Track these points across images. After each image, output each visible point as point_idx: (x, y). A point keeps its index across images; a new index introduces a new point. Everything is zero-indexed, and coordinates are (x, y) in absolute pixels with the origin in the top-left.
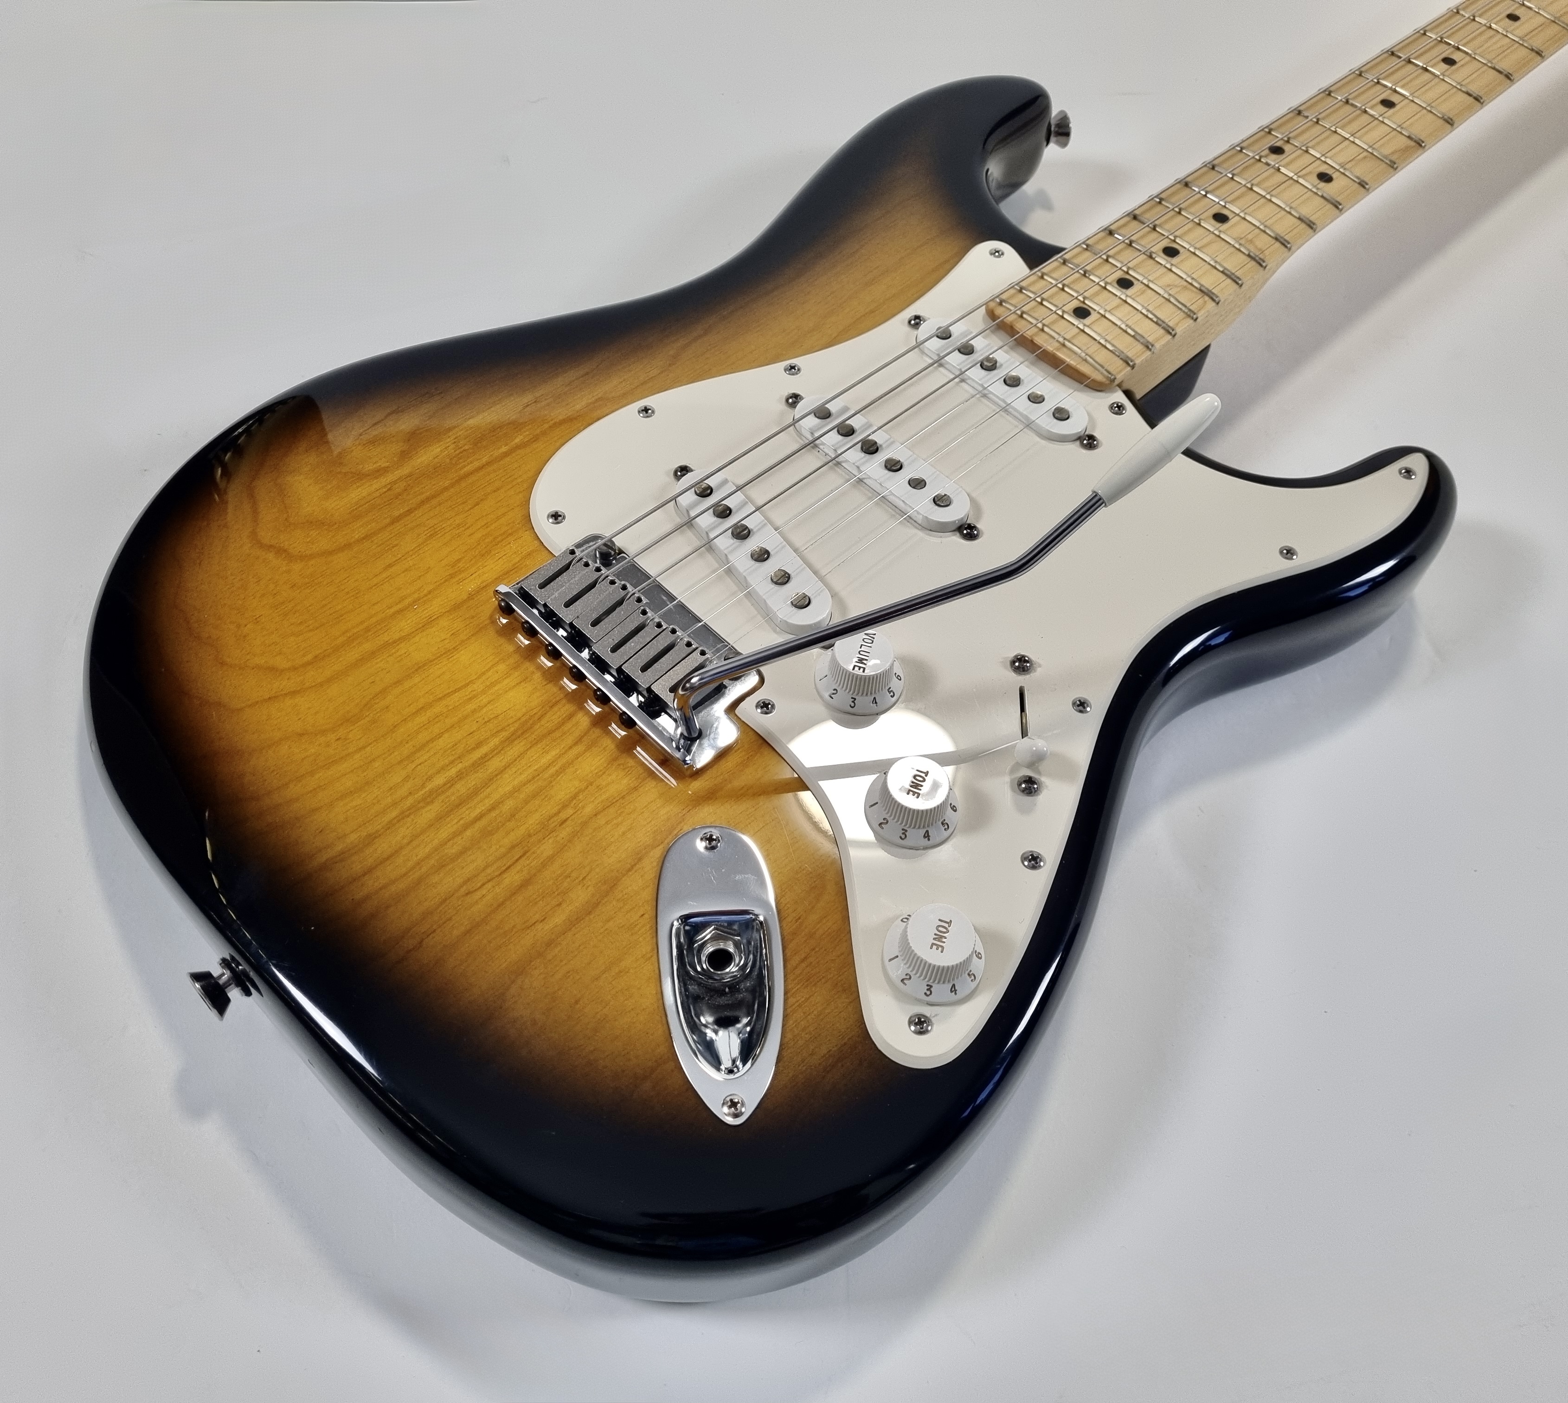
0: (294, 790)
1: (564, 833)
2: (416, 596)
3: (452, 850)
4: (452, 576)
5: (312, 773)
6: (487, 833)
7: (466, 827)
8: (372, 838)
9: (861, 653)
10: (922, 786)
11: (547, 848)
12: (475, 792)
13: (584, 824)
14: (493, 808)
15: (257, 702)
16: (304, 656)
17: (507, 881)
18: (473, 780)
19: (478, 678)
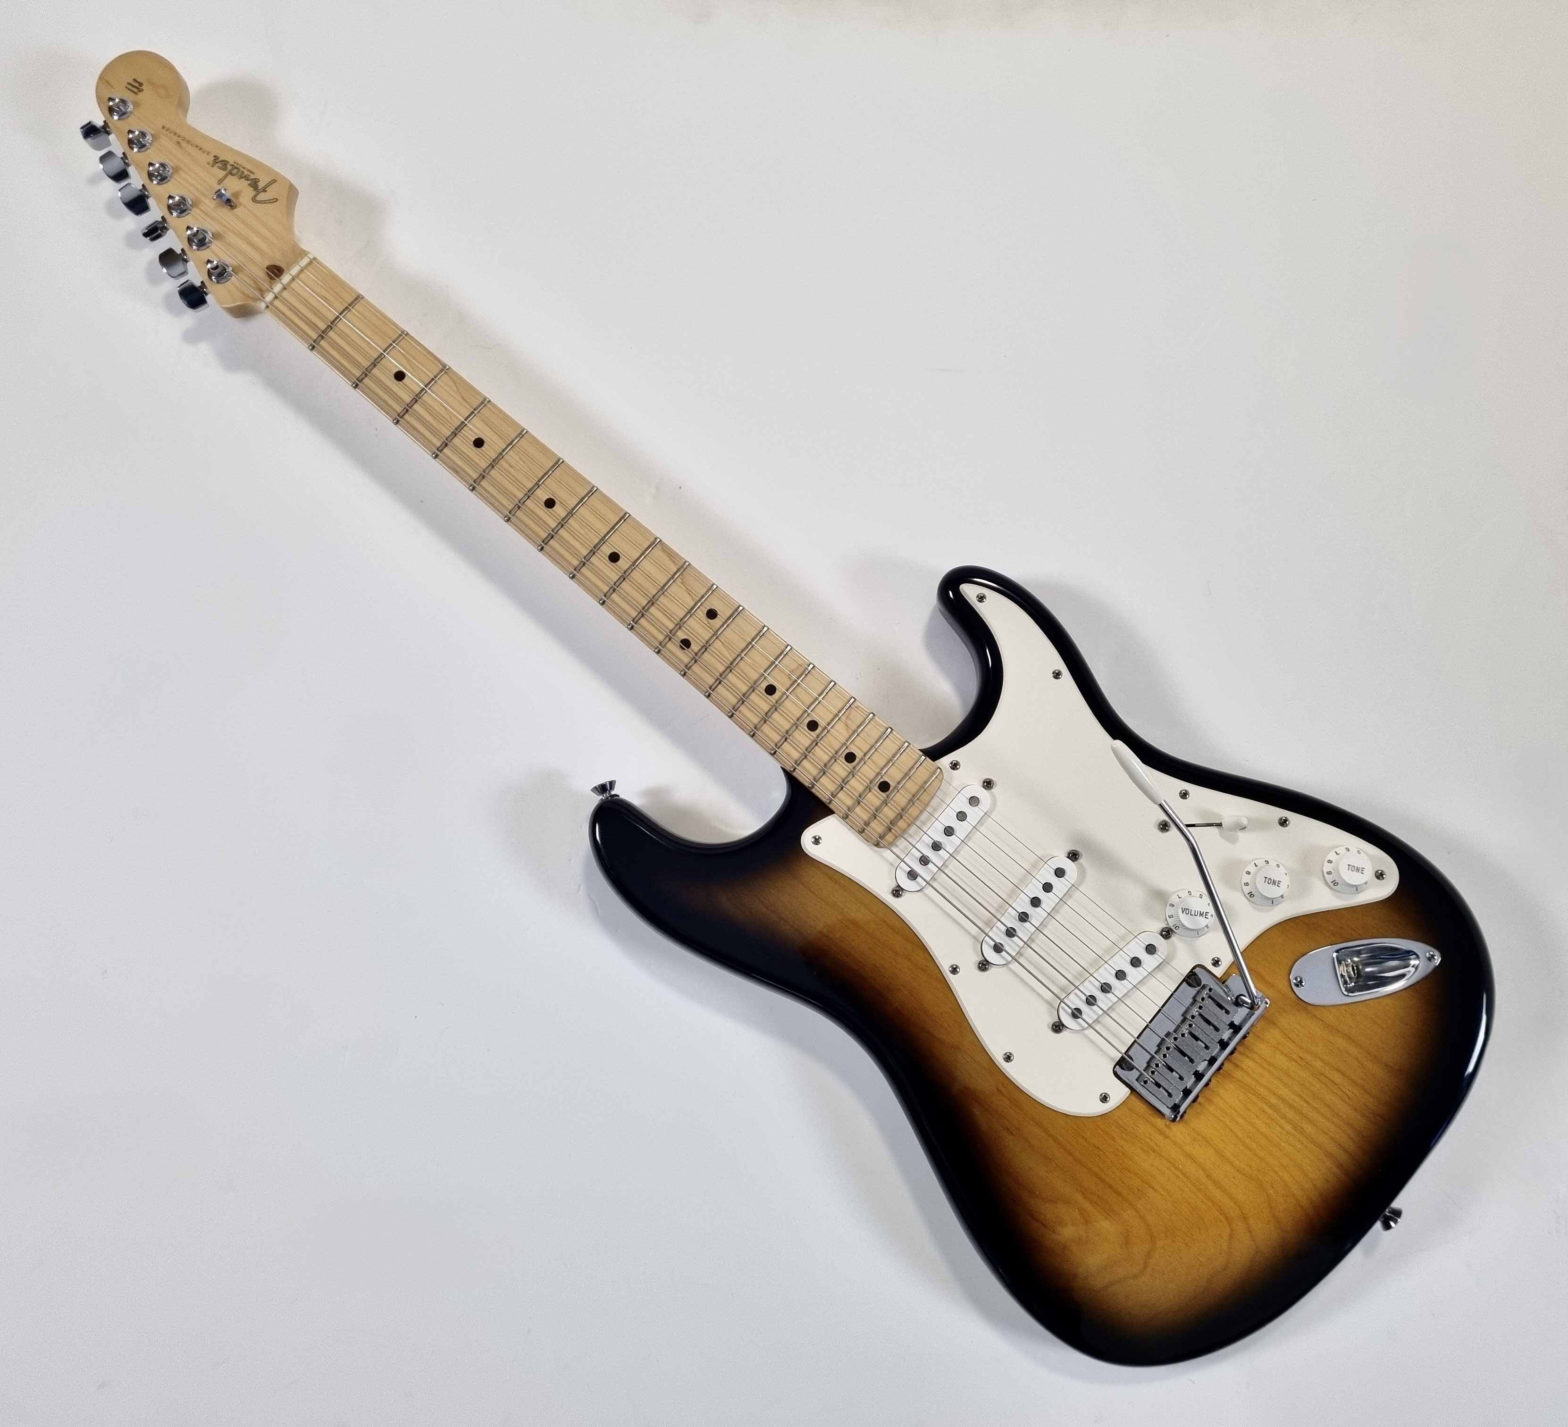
1: (1308, 1057)
2: (1172, 1169)
3: (1326, 1111)
6: (1315, 1096)
7: (1313, 1108)
9: (1196, 914)
10: (1274, 880)
11: (1318, 1064)
12: (1292, 1107)
13: (1301, 1047)
14: (1300, 1096)
16: (1221, 1221)
17: (1338, 1080)
18: (1286, 1110)
19: (1222, 1121)
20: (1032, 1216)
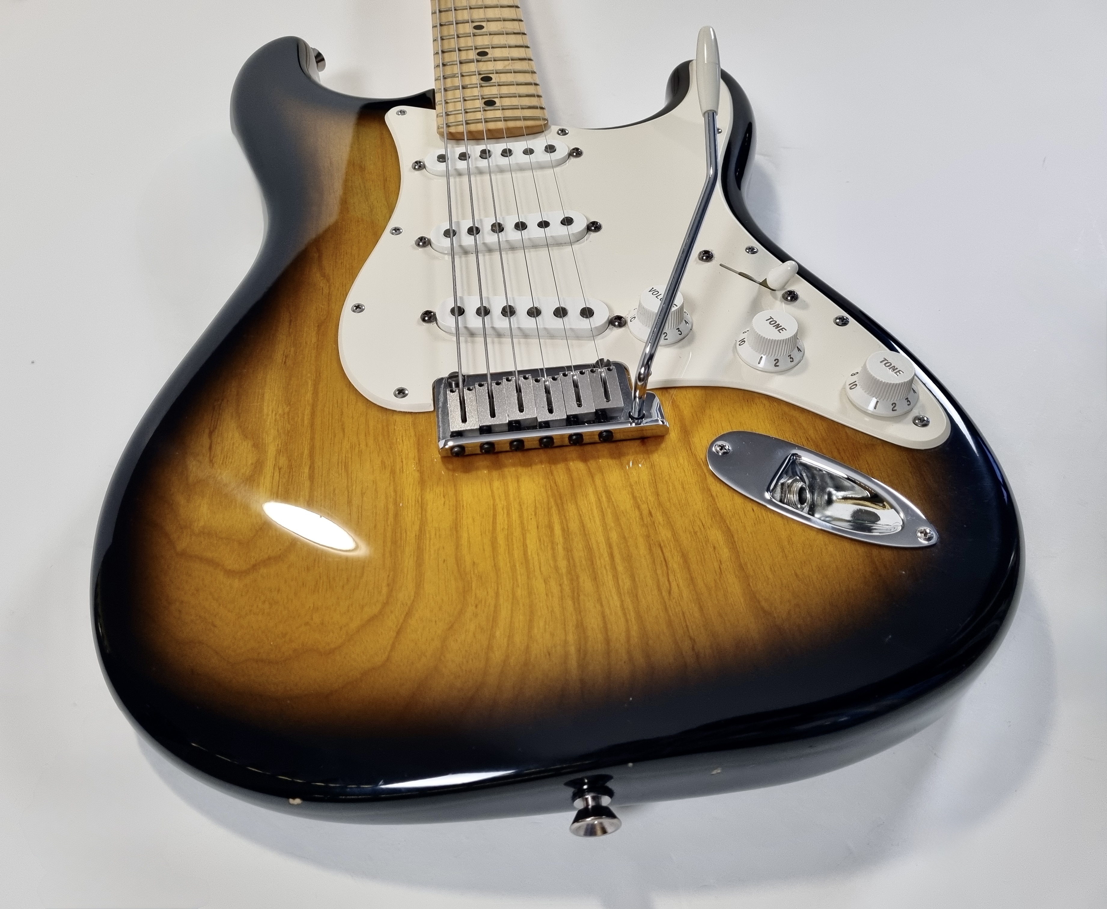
0: (497, 656)
1: (659, 517)
2: (391, 500)
3: (626, 584)
4: (393, 472)
5: (492, 637)
6: (628, 559)
7: (614, 567)
8: (580, 626)
10: (779, 324)
11: (665, 533)
12: (589, 549)
13: (660, 504)
14: (610, 546)
15: (394, 643)
16: (380, 593)
17: (675, 566)
18: (578, 545)
19: (494, 500)
20: (211, 434)
